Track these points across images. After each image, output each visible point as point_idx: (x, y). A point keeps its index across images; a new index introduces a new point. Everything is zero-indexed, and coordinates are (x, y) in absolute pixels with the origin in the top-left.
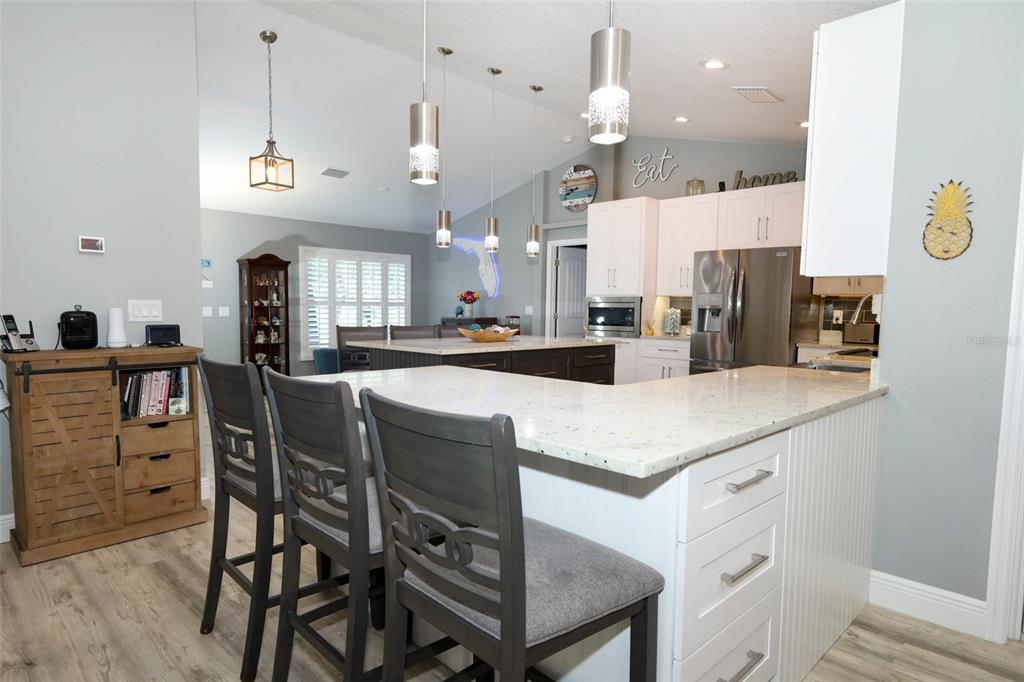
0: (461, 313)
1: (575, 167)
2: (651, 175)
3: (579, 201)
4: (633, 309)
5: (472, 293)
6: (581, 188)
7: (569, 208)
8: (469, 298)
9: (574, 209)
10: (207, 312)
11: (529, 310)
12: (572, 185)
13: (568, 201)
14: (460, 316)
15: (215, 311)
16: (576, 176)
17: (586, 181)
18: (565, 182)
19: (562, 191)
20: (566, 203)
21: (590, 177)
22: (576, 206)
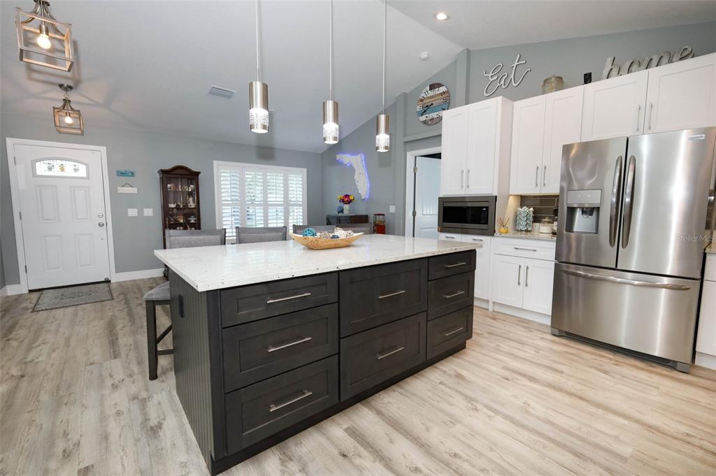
0: (342, 211)
1: (430, 86)
2: (502, 83)
3: (434, 115)
4: (487, 208)
5: (349, 196)
6: (435, 103)
7: (425, 122)
8: (347, 200)
9: (430, 122)
10: (133, 212)
11: (392, 209)
12: (427, 102)
13: (424, 116)
14: (341, 214)
15: (140, 212)
16: (431, 93)
17: (441, 97)
18: (422, 100)
19: (419, 108)
20: (423, 118)
21: (444, 93)
22: (431, 120)
